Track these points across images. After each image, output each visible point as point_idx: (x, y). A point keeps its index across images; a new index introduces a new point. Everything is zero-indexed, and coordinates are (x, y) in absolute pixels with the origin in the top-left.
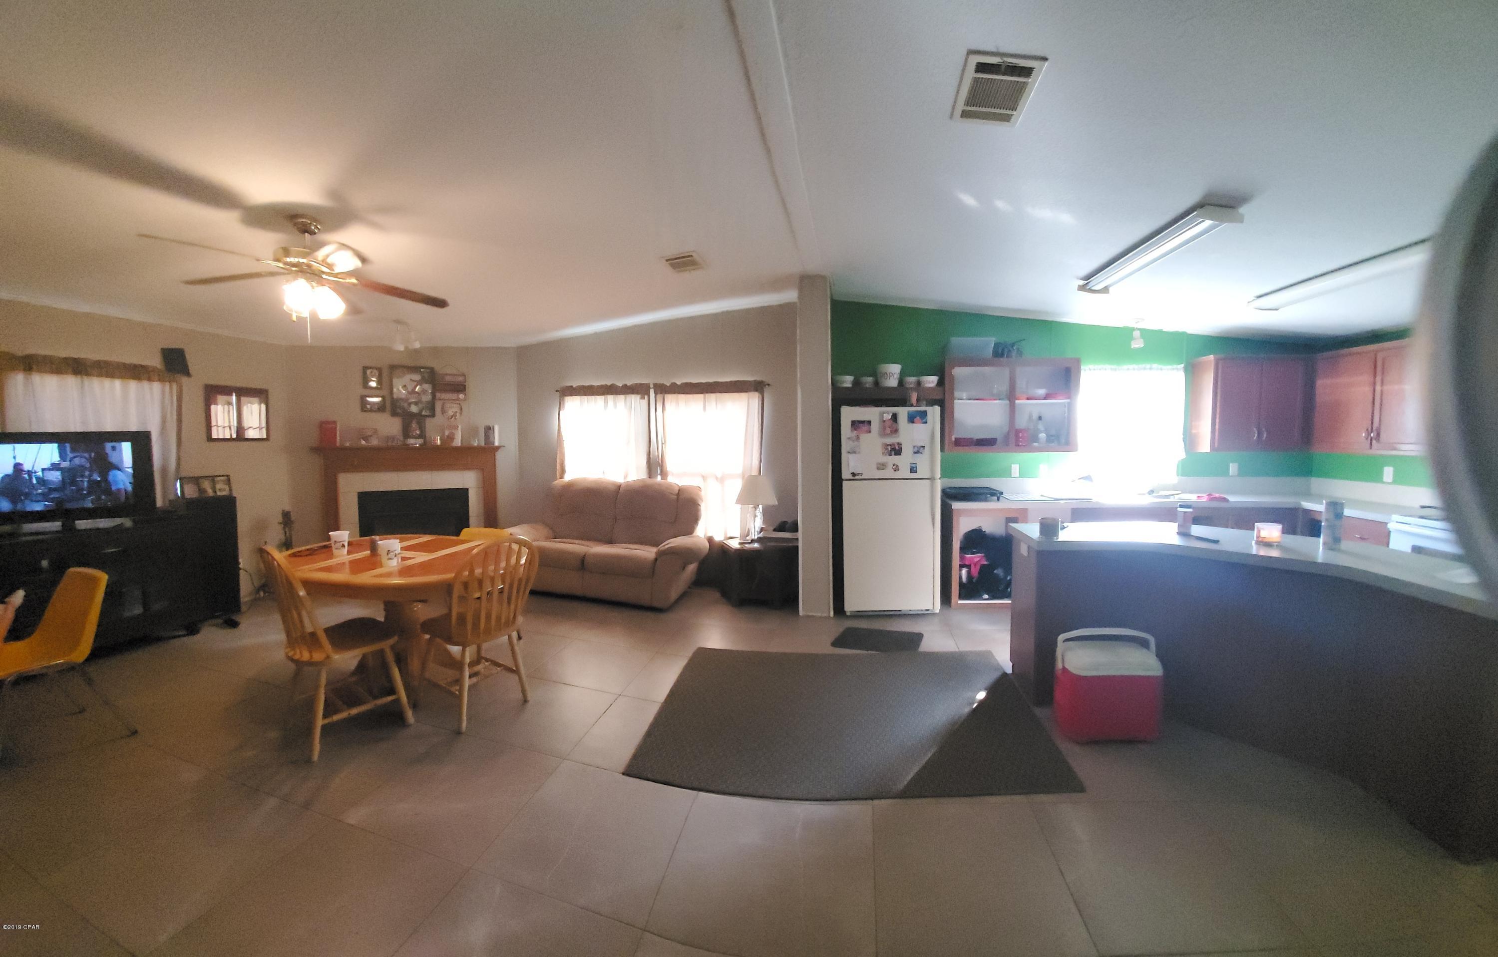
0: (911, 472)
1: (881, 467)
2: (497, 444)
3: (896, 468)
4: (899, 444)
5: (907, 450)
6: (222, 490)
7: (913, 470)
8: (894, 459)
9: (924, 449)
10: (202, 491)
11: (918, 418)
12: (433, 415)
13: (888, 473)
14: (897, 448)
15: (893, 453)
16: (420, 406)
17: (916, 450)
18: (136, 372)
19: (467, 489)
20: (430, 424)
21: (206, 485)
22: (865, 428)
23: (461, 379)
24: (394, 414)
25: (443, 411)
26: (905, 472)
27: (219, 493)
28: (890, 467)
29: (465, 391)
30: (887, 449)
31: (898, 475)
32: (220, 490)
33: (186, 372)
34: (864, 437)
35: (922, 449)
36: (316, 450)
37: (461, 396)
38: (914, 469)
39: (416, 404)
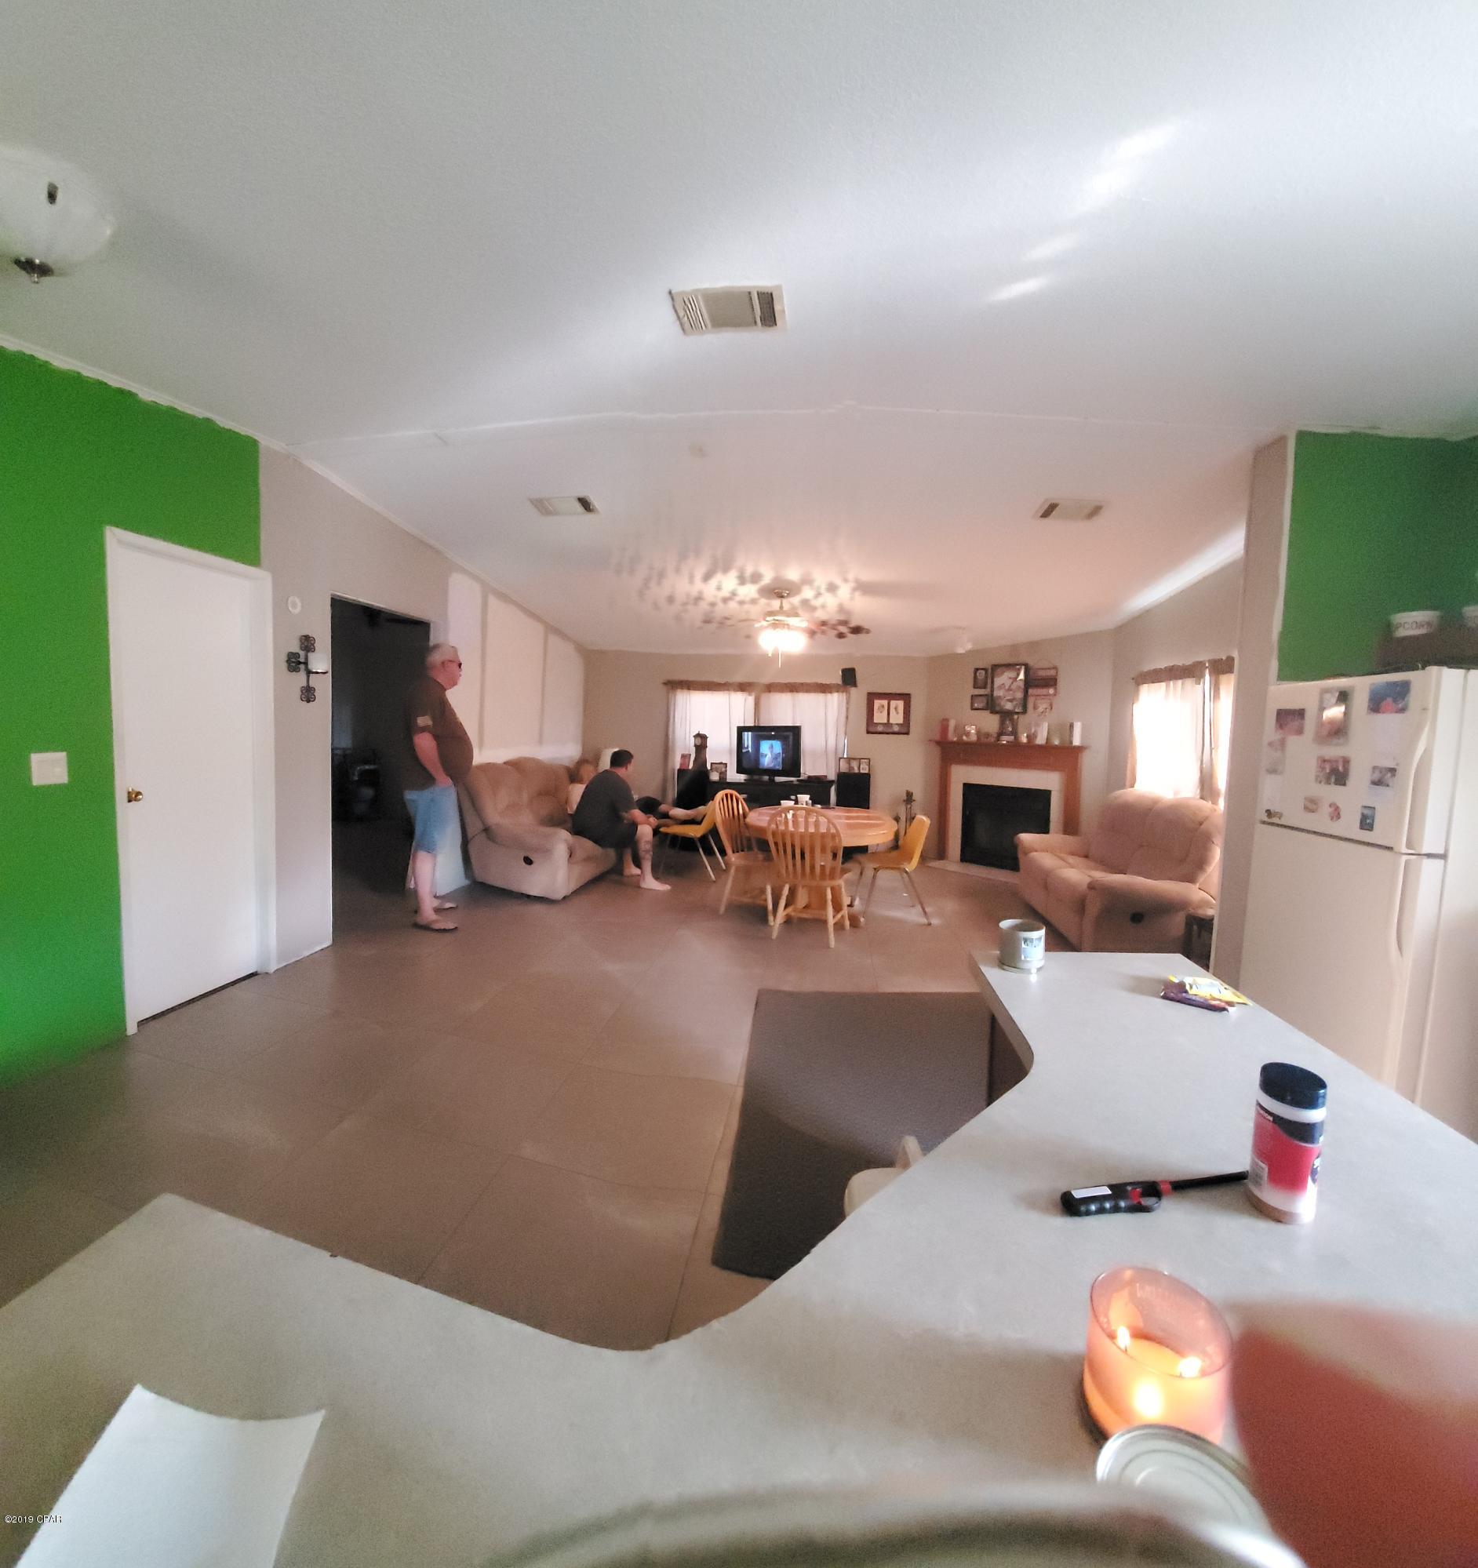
0: (1362, 828)
1: (1311, 806)
2: (1077, 742)
3: (1336, 814)
4: (1346, 762)
5: (1360, 775)
6: (864, 770)
7: (1367, 823)
8: (1332, 793)
9: (1393, 775)
10: (851, 768)
11: (1389, 700)
12: (1025, 711)
13: (1320, 821)
14: (1341, 768)
15: (1333, 780)
16: (1015, 703)
17: (1377, 776)
18: (824, 689)
19: (1050, 792)
20: (1022, 721)
21: (855, 765)
22: (1296, 724)
23: (1052, 673)
24: (993, 712)
25: (1035, 708)
26: (1349, 825)
27: (862, 771)
28: (1326, 810)
29: (1056, 685)
30: (1323, 769)
31: (1336, 828)
32: (863, 769)
33: (854, 684)
34: (1293, 741)
35: (1389, 775)
36: (938, 743)
37: (1051, 691)
38: (1368, 821)
39: (1011, 701)
